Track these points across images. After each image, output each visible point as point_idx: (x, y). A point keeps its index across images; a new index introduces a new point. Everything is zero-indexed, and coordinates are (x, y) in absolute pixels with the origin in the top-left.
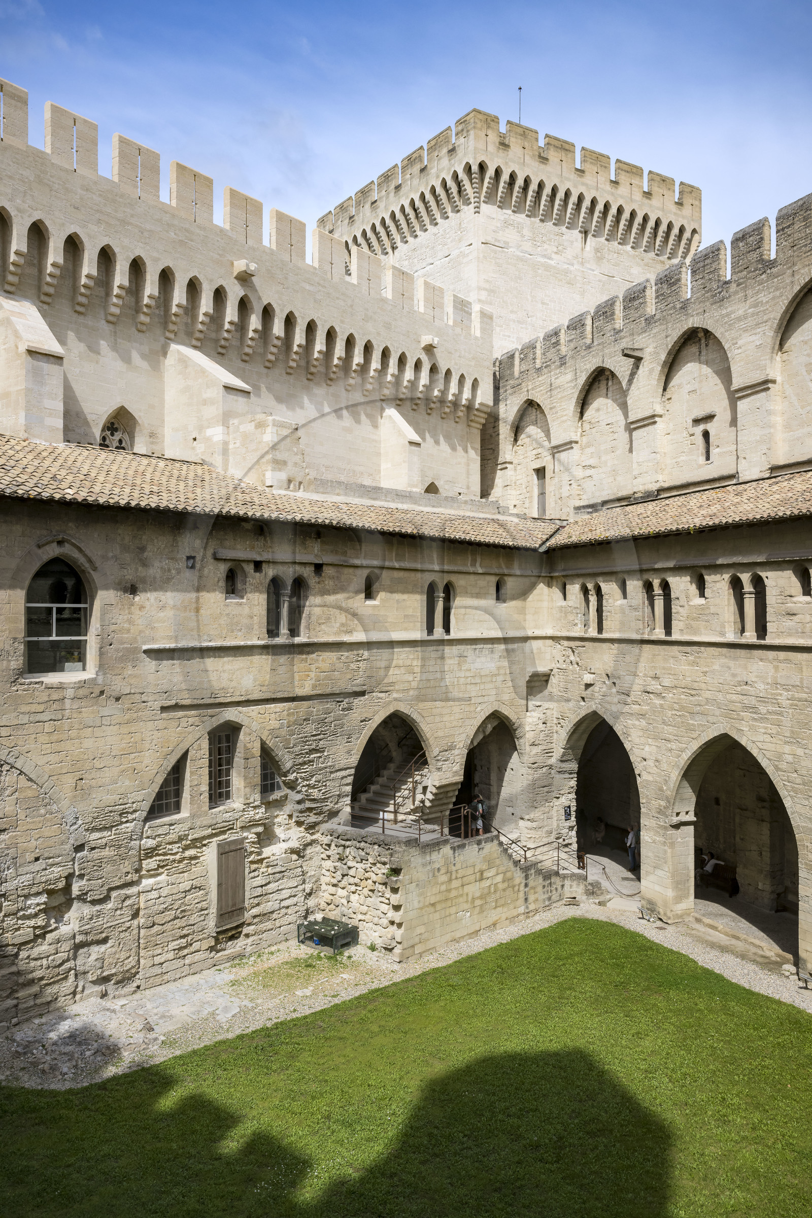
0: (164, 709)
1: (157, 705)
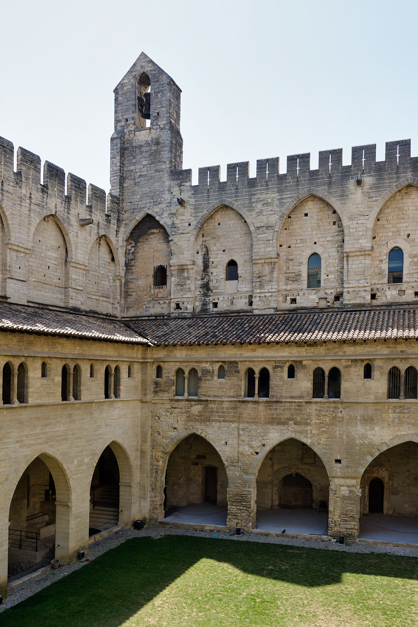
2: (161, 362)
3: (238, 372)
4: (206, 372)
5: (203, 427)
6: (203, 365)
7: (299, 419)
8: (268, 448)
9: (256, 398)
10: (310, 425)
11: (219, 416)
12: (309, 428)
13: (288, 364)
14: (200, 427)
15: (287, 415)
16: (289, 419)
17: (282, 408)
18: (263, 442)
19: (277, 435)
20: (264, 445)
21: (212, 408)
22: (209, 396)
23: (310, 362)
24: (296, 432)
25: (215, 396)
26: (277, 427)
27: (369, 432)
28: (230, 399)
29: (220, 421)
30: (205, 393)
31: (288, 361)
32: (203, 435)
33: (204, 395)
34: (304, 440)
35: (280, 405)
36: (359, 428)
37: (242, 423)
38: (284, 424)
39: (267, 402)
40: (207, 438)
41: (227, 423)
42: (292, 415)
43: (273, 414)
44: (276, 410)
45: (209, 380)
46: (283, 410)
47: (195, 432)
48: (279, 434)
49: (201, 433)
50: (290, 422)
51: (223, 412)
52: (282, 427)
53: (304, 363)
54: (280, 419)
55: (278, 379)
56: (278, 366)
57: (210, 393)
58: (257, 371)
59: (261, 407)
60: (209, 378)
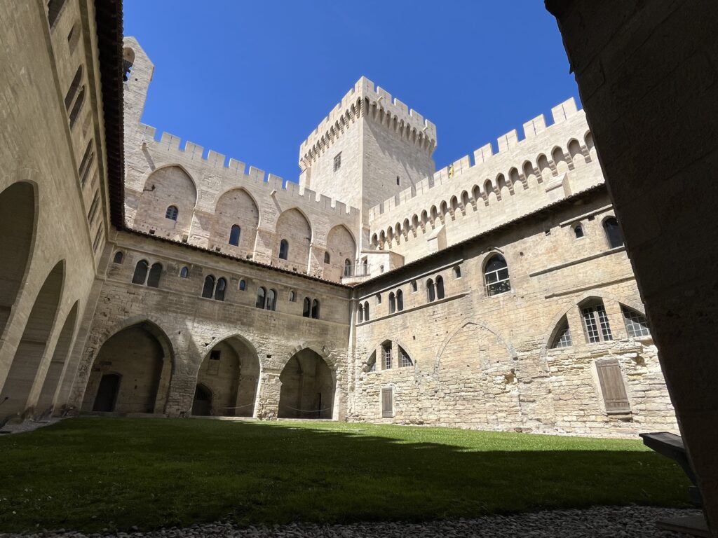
0: (546, 298)
1: (543, 297)
2: (125, 248)
3: (201, 275)
4: (171, 268)
5: (158, 315)
6: (170, 262)
8: (217, 341)
9: (213, 299)
10: (253, 326)
11: (177, 308)
12: (251, 328)
13: (241, 279)
14: (156, 315)
15: (236, 316)
16: (237, 320)
17: (233, 310)
18: (213, 336)
20: (214, 338)
21: (170, 300)
22: (171, 289)
23: (258, 281)
24: (241, 331)
25: (176, 290)
26: (227, 324)
28: (190, 295)
29: (177, 313)
30: (167, 286)
31: (242, 276)
32: (157, 323)
33: (166, 288)
34: (247, 338)
35: (232, 307)
37: (198, 317)
38: (233, 323)
39: (223, 304)
40: (161, 326)
41: (184, 316)
42: (240, 316)
43: (226, 314)
44: (228, 311)
45: (173, 276)
46: (234, 312)
47: (149, 318)
48: (228, 330)
49: (156, 321)
50: (239, 322)
51: (182, 306)
52: (231, 325)
53: (254, 280)
54: (231, 318)
55: (233, 288)
56: (235, 277)
57: (172, 287)
58: (217, 278)
59: (217, 307)
60: (174, 274)
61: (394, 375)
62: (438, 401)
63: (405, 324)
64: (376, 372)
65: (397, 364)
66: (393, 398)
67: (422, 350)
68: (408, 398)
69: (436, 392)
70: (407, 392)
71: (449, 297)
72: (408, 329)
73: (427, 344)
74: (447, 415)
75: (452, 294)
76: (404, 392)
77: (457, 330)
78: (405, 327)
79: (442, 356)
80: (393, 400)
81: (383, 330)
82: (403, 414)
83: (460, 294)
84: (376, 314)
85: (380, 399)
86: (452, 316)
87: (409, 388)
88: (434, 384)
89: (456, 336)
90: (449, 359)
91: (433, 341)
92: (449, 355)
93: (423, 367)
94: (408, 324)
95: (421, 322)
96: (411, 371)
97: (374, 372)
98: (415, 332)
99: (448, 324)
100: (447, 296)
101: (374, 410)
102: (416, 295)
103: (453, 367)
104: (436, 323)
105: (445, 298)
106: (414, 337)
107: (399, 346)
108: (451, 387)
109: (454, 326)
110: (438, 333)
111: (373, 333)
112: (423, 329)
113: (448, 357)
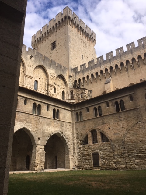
7: (28, 120)
12: (31, 124)
15: (23, 118)
17: (22, 115)
19: (19, 126)
24: (26, 125)
26: (20, 122)
27: (48, 129)
34: (29, 129)
36: (46, 127)
42: (26, 118)
43: (18, 117)
44: (20, 115)
46: (22, 116)
48: (20, 126)
52: (21, 123)
54: (21, 119)
55: (21, 103)
61: (99, 146)
62: (125, 159)
63: (104, 122)
64: (88, 145)
65: (100, 141)
66: (99, 157)
67: (114, 134)
68: (108, 157)
69: (123, 154)
70: (107, 154)
71: (128, 110)
72: (105, 125)
73: (116, 131)
74: (131, 165)
75: (130, 108)
76: (105, 154)
77: (133, 125)
78: (103, 123)
79: (126, 137)
80: (100, 158)
81: (91, 125)
82: (106, 165)
83: (133, 108)
84: (87, 117)
85: (92, 158)
86: (130, 118)
87: (108, 152)
88: (122, 150)
89: (133, 128)
90: (130, 138)
91: (120, 130)
92: (129, 137)
93: (115, 142)
94: (105, 122)
95: (113, 121)
96: (109, 144)
97: (87, 145)
98: (109, 126)
99: (128, 122)
100: (127, 109)
101: (88, 163)
102: (109, 109)
103: (132, 142)
104: (121, 122)
105: (126, 110)
106: (109, 128)
107: (101, 132)
108: (132, 151)
109: (131, 123)
110: (123, 126)
111: (85, 126)
112: (115, 124)
113: (129, 138)
